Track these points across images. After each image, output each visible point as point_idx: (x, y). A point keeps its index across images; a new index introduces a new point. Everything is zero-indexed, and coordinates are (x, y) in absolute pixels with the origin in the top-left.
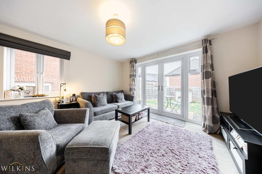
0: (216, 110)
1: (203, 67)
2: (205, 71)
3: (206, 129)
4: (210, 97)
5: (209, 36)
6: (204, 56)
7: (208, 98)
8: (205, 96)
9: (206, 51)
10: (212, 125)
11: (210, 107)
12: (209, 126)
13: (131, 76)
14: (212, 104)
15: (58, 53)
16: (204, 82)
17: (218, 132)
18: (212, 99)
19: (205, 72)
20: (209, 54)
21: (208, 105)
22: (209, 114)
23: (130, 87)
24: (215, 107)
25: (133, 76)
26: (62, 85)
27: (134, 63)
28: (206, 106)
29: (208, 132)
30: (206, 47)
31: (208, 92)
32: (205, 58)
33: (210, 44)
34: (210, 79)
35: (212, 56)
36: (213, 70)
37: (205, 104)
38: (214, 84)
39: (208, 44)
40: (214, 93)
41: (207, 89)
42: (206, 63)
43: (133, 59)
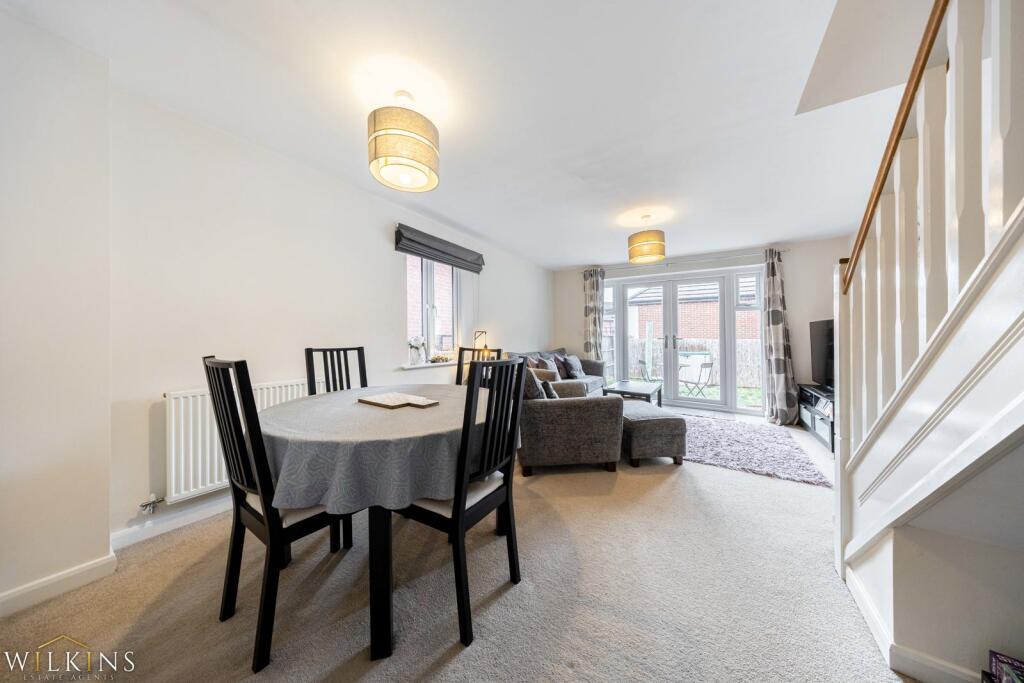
0: (790, 381)
1: (769, 301)
2: (771, 310)
3: (777, 417)
4: (782, 357)
5: (776, 244)
6: (769, 283)
7: (778, 360)
8: (773, 358)
9: (772, 271)
10: (785, 408)
11: (782, 376)
12: (782, 411)
13: (588, 311)
14: (785, 371)
15: (469, 260)
16: (769, 330)
17: (795, 422)
18: (785, 362)
19: (773, 311)
20: (778, 277)
21: (778, 372)
22: (780, 391)
23: (586, 339)
24: (790, 376)
25: (593, 311)
26: (478, 334)
27: (600, 279)
28: (775, 375)
29: (779, 421)
30: (773, 263)
31: (777, 350)
32: (771, 286)
33: (779, 260)
34: (781, 325)
35: (782, 282)
36: (785, 308)
37: (774, 371)
38: (787, 334)
39: (776, 260)
40: (788, 351)
41: (777, 344)
42: (774, 295)
43: (597, 266)
